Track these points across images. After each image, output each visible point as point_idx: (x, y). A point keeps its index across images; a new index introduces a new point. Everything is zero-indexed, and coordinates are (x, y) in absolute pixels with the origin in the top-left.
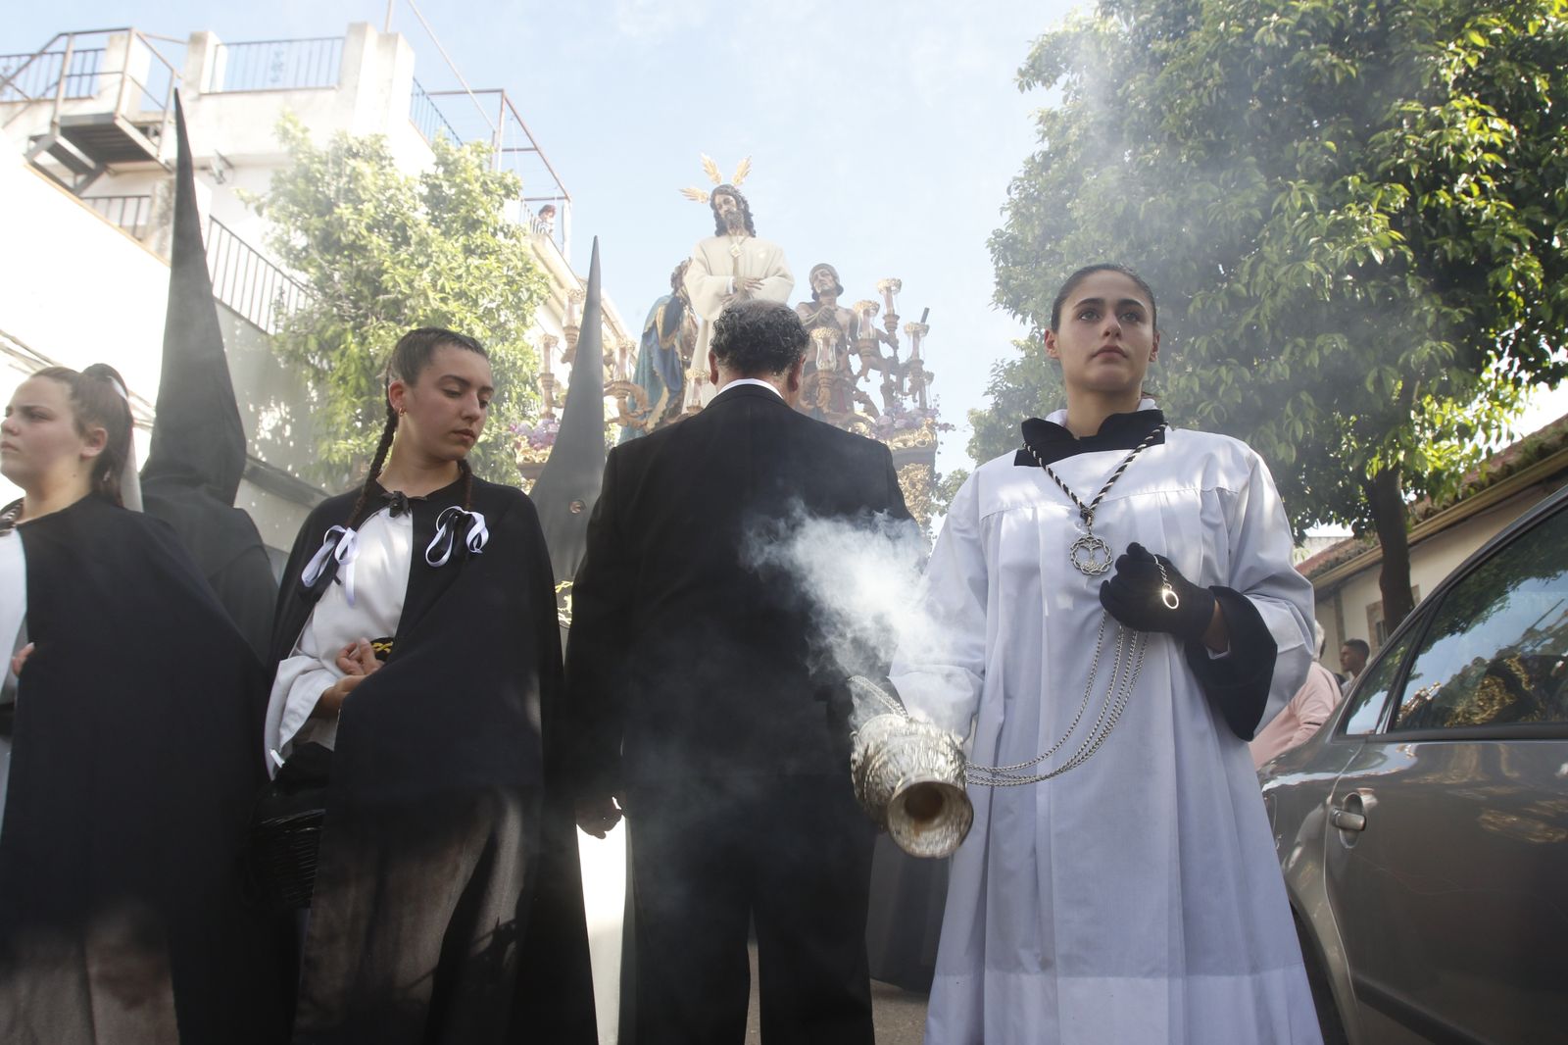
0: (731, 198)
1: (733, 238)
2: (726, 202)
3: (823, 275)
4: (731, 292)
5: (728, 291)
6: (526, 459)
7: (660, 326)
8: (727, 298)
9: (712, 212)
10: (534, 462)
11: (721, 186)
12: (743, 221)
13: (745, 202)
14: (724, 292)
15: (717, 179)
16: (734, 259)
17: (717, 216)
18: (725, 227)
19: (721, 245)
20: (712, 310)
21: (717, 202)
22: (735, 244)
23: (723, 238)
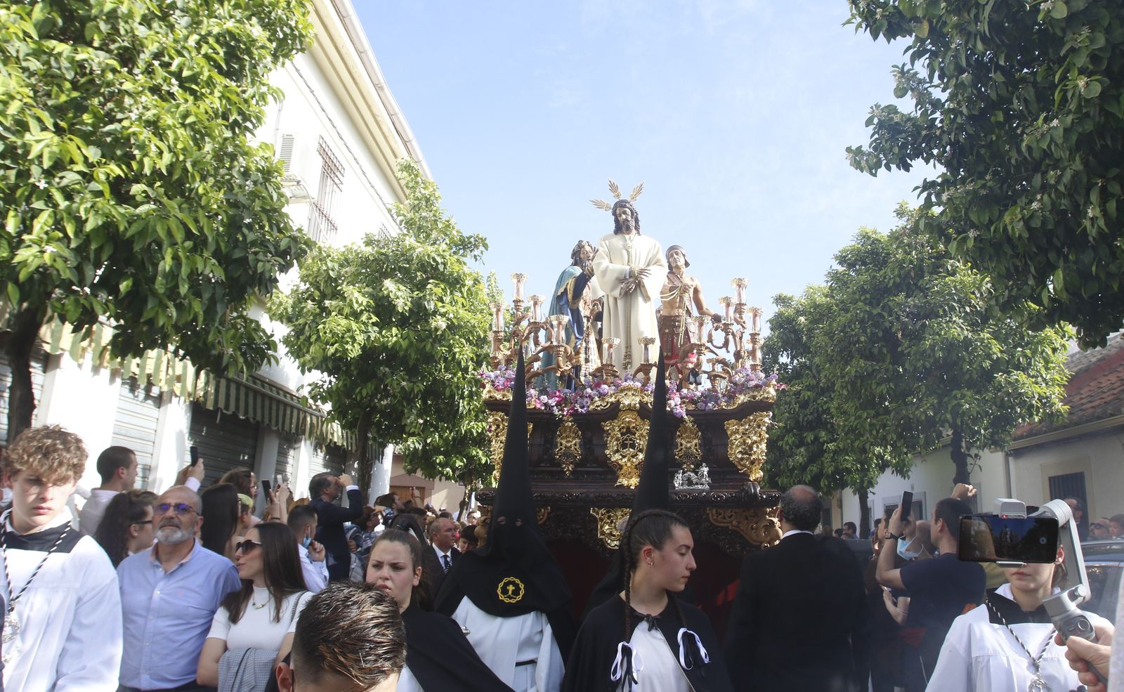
0: (627, 210)
1: (627, 237)
2: (625, 213)
3: (677, 254)
4: (628, 277)
5: (625, 277)
6: (490, 397)
7: (570, 292)
8: (626, 281)
9: (613, 217)
11: (620, 201)
12: (634, 225)
14: (623, 277)
16: (628, 252)
17: (617, 221)
18: (621, 228)
19: (618, 241)
20: (613, 289)
21: (618, 212)
22: (628, 242)
23: (619, 236)
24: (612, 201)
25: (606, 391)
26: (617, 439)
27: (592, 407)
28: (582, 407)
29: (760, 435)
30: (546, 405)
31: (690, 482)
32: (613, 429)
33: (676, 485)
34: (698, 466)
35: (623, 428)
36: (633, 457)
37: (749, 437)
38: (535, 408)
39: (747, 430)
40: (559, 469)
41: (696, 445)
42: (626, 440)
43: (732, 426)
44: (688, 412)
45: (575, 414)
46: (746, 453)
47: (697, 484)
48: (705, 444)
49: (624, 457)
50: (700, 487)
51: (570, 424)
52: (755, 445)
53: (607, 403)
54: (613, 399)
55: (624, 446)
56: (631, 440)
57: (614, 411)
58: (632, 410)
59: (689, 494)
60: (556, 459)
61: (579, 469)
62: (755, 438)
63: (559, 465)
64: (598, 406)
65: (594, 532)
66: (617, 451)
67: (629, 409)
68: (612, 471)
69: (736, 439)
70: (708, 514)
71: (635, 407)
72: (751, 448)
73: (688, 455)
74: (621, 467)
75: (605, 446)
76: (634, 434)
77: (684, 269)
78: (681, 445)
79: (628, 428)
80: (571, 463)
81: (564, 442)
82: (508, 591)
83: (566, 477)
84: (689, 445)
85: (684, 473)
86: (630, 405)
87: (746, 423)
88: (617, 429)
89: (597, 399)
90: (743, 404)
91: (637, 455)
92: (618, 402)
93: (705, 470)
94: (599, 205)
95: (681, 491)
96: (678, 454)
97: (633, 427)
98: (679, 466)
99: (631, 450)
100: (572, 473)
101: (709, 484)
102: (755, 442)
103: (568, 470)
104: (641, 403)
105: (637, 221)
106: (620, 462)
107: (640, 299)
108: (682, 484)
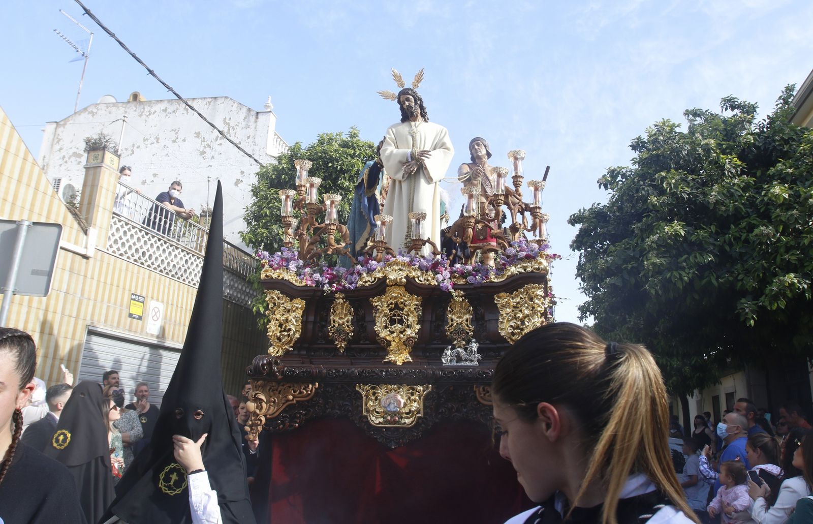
0: (411, 97)
1: (413, 123)
2: (408, 100)
3: (478, 145)
4: (410, 160)
5: (407, 160)
6: (266, 276)
7: (365, 182)
8: (408, 164)
9: (399, 106)
10: (272, 278)
11: (404, 89)
12: (419, 112)
13: (420, 100)
14: (405, 160)
15: (402, 85)
16: (413, 138)
17: (402, 109)
18: (407, 116)
19: (404, 128)
20: (397, 172)
21: (401, 99)
22: (414, 127)
23: (406, 124)
24: (397, 90)
25: (374, 267)
26: (385, 315)
27: (360, 283)
28: (351, 284)
29: (533, 308)
30: (317, 282)
31: (459, 359)
32: (381, 304)
33: (444, 361)
34: (469, 342)
35: (391, 303)
36: (401, 332)
37: (521, 311)
38: (306, 285)
39: (518, 303)
40: (333, 346)
41: (467, 321)
42: (394, 315)
43: (502, 299)
44: (455, 286)
45: (344, 290)
46: (518, 328)
47: (466, 360)
48: (478, 319)
49: (392, 332)
50: (468, 363)
51: (342, 301)
52: (526, 320)
53: (375, 279)
54: (380, 275)
55: (392, 322)
56: (399, 315)
57: (381, 287)
58: (399, 286)
59: (456, 371)
60: (329, 336)
61: (353, 346)
62: (527, 312)
63: (332, 342)
64: (366, 282)
65: (360, 408)
66: (386, 327)
67: (396, 284)
68: (383, 347)
69: (506, 312)
70: (475, 392)
71: (401, 282)
72: (523, 322)
73: (459, 331)
74: (389, 343)
75: (374, 322)
76: (402, 310)
77: (485, 159)
78: (452, 320)
79: (396, 304)
80: (344, 340)
81: (337, 319)
82: (170, 479)
83: (339, 354)
84: (459, 321)
85: (452, 349)
86: (396, 280)
87: (516, 296)
88: (385, 305)
89: (365, 274)
90: (512, 276)
91: (405, 330)
92: (385, 278)
93: (475, 346)
94: (386, 96)
95: (448, 367)
96: (449, 329)
97: (402, 303)
98: (448, 342)
99: (399, 326)
100: (347, 349)
101: (478, 360)
102: (528, 316)
103: (341, 346)
104: (407, 277)
105: (422, 108)
106: (388, 338)
107: (423, 181)
108: (451, 361)
